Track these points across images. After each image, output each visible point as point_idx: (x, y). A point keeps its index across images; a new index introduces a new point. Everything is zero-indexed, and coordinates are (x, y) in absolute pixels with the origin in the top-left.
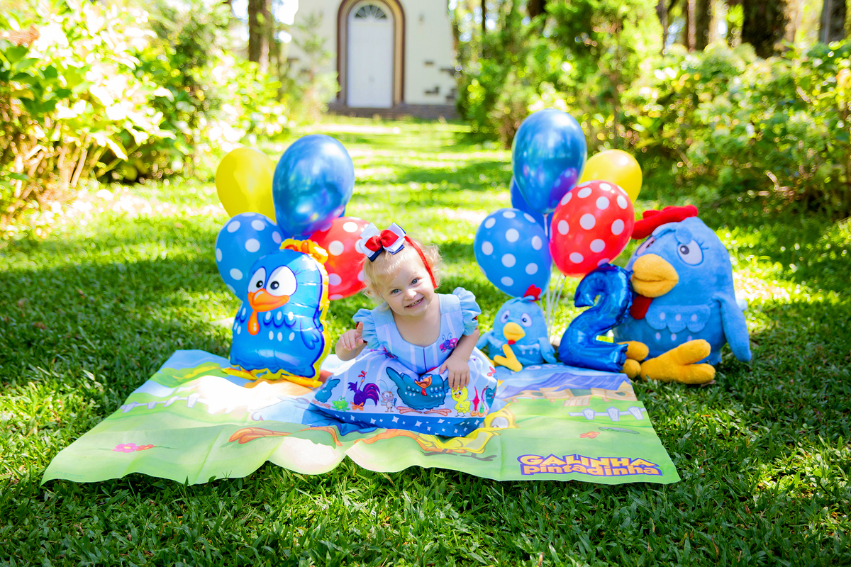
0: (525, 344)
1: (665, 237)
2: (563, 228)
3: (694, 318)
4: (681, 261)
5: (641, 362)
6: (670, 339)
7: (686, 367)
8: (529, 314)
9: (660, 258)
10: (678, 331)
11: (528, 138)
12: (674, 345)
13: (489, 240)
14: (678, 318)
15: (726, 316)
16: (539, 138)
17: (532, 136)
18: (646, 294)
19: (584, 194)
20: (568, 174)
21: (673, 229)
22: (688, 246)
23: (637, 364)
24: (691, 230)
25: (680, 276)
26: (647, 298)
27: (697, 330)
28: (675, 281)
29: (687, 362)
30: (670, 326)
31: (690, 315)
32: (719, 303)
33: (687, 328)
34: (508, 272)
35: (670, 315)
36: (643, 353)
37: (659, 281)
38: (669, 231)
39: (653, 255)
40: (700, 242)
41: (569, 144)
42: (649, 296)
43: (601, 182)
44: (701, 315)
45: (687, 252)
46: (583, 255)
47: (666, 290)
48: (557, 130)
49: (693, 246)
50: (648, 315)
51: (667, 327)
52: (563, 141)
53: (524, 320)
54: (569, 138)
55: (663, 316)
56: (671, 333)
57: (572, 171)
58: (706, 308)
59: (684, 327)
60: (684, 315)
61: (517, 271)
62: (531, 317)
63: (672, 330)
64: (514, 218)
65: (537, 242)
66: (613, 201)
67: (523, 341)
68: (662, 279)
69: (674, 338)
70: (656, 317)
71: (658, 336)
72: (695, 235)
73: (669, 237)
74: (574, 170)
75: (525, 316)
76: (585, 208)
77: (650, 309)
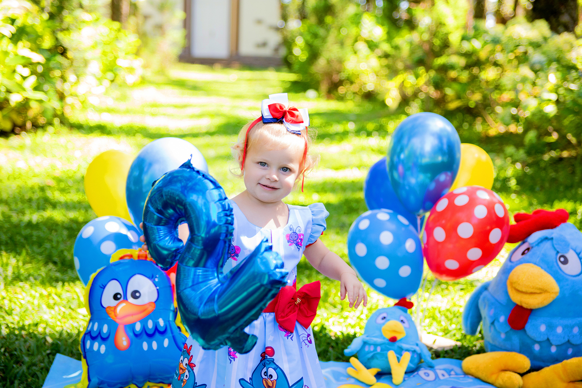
1: (542, 245)
2: (439, 234)
3: (576, 330)
4: (561, 273)
5: (522, 375)
6: (550, 351)
7: (571, 385)
9: (539, 269)
10: (559, 343)
11: (405, 141)
12: (556, 360)
13: (363, 241)
14: (559, 330)
16: (416, 142)
17: (409, 139)
18: (525, 306)
19: (461, 201)
20: (443, 178)
21: (549, 237)
22: (567, 256)
23: (518, 376)
24: (568, 237)
25: (561, 288)
26: (527, 309)
27: (578, 342)
28: (556, 293)
29: (572, 379)
30: (551, 338)
31: (572, 327)
33: (569, 341)
34: (380, 274)
35: (551, 327)
36: (526, 366)
37: (540, 293)
38: (546, 239)
39: (531, 265)
40: (578, 251)
41: (445, 147)
42: (529, 308)
43: (478, 189)
45: (566, 262)
46: (459, 262)
47: (546, 303)
48: (433, 134)
49: (571, 256)
50: (528, 327)
51: (548, 340)
54: (445, 141)
55: (543, 328)
56: (551, 345)
57: (447, 175)
59: (566, 339)
60: (565, 327)
61: (391, 274)
63: (553, 343)
64: (388, 220)
65: (410, 245)
66: (490, 208)
68: (543, 291)
69: (553, 350)
70: (537, 328)
71: (537, 347)
72: (573, 244)
73: (547, 245)
74: (449, 174)
76: (461, 215)
77: (529, 321)
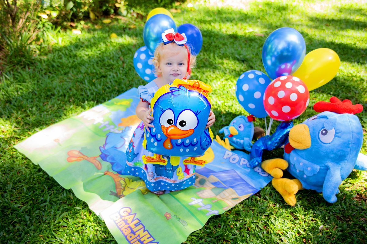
0: (237, 138)
3: (309, 169)
4: (318, 139)
8: (244, 125)
14: (301, 164)
15: (327, 177)
25: (312, 146)
27: (308, 175)
32: (328, 169)
33: (303, 171)
38: (326, 117)
44: (313, 170)
45: (325, 134)
52: (287, 47)
53: (240, 127)
55: (295, 159)
58: (318, 168)
60: (304, 164)
62: (244, 127)
67: (237, 137)
75: (241, 125)
